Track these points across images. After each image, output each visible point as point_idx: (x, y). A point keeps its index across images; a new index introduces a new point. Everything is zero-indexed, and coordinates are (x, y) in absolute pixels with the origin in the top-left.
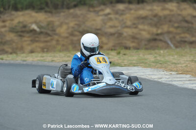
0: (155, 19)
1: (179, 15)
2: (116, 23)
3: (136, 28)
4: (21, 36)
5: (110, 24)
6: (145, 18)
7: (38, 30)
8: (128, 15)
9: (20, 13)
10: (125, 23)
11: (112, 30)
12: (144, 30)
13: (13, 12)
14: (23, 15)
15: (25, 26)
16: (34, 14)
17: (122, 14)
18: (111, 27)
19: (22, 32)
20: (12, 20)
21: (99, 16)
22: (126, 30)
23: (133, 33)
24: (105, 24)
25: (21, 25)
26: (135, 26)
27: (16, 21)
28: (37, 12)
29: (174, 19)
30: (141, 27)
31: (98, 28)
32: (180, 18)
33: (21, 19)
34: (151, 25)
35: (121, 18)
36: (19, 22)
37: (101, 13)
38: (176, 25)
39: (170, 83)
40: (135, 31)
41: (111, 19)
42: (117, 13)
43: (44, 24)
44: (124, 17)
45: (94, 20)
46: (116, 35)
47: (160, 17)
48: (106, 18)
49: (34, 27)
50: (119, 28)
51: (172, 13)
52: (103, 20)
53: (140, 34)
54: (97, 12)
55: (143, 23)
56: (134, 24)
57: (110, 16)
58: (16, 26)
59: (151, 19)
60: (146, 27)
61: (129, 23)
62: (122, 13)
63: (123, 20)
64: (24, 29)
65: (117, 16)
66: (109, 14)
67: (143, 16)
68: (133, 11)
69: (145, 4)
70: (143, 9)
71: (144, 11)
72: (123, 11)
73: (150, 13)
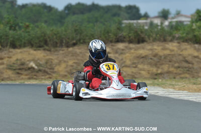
0: (155, 59)
1: (180, 55)
3: (136, 67)
4: (18, 73)
6: (144, 57)
7: (36, 67)
8: (127, 55)
9: (18, 51)
10: (125, 62)
12: (144, 70)
13: (11, 50)
14: (21, 52)
15: (23, 64)
16: (32, 51)
17: (122, 54)
19: (20, 69)
20: (10, 57)
22: (125, 69)
23: (132, 72)
25: (19, 62)
26: (134, 66)
27: (14, 59)
28: (35, 50)
29: (174, 59)
30: (140, 66)
32: (181, 58)
33: (19, 56)
34: (150, 64)
35: (120, 57)
36: (17, 60)
38: (176, 65)
40: (134, 70)
42: (116, 52)
43: (42, 62)
44: (124, 56)
47: (161, 57)
49: (33, 64)
51: (173, 53)
55: (143, 63)
56: (134, 63)
58: (14, 64)
59: (151, 59)
60: (146, 67)
61: (128, 62)
62: (122, 52)
63: (122, 59)
64: (22, 67)
65: (117, 55)
67: (143, 55)
68: (132, 51)
69: (145, 43)
70: (143, 48)
71: (144, 50)
72: (123, 50)
73: (150, 52)
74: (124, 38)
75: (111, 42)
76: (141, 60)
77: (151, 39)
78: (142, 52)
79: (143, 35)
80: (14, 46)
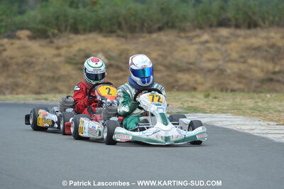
0: (272, 51)
2: (217, 55)
3: (245, 62)
5: (209, 56)
6: (258, 49)
7: (106, 61)
8: (233, 45)
9: (82, 37)
10: (229, 55)
11: (210, 65)
12: (256, 66)
13: (72, 36)
14: (85, 40)
15: (87, 56)
16: (101, 39)
17: (225, 43)
18: (210, 60)
20: (70, 46)
21: (193, 44)
22: (230, 65)
23: (240, 69)
24: (201, 55)
25: (82, 54)
26: (242, 60)
27: (75, 49)
28: (105, 36)
30: (251, 61)
31: (191, 61)
33: (83, 45)
34: (265, 59)
35: (223, 48)
36: (80, 50)
37: (196, 40)
39: (265, 136)
40: (243, 66)
41: (209, 49)
42: (218, 41)
43: (114, 54)
44: (228, 47)
45: (186, 50)
46: (216, 72)
47: (279, 48)
48: (202, 47)
49: (101, 57)
50: (221, 62)
52: (198, 50)
53: (250, 71)
54: (190, 39)
55: (254, 56)
56: (242, 57)
57: (208, 45)
58: (75, 55)
59: (266, 51)
60: (259, 62)
61: (234, 55)
62: (226, 41)
63: (226, 51)
65: (219, 45)
66: (207, 42)
67: (255, 46)
68: (241, 39)
69: (258, 29)
70: (256, 36)
71: (257, 38)
72: (227, 38)
73: (265, 42)
74: (229, 20)
75: (211, 26)
76: (253, 53)
77: (267, 22)
78: (254, 41)
79: (255, 18)
80: (76, 30)
